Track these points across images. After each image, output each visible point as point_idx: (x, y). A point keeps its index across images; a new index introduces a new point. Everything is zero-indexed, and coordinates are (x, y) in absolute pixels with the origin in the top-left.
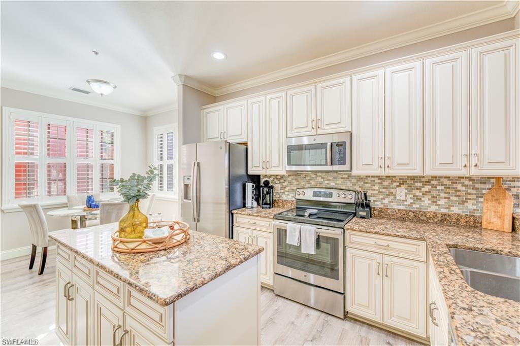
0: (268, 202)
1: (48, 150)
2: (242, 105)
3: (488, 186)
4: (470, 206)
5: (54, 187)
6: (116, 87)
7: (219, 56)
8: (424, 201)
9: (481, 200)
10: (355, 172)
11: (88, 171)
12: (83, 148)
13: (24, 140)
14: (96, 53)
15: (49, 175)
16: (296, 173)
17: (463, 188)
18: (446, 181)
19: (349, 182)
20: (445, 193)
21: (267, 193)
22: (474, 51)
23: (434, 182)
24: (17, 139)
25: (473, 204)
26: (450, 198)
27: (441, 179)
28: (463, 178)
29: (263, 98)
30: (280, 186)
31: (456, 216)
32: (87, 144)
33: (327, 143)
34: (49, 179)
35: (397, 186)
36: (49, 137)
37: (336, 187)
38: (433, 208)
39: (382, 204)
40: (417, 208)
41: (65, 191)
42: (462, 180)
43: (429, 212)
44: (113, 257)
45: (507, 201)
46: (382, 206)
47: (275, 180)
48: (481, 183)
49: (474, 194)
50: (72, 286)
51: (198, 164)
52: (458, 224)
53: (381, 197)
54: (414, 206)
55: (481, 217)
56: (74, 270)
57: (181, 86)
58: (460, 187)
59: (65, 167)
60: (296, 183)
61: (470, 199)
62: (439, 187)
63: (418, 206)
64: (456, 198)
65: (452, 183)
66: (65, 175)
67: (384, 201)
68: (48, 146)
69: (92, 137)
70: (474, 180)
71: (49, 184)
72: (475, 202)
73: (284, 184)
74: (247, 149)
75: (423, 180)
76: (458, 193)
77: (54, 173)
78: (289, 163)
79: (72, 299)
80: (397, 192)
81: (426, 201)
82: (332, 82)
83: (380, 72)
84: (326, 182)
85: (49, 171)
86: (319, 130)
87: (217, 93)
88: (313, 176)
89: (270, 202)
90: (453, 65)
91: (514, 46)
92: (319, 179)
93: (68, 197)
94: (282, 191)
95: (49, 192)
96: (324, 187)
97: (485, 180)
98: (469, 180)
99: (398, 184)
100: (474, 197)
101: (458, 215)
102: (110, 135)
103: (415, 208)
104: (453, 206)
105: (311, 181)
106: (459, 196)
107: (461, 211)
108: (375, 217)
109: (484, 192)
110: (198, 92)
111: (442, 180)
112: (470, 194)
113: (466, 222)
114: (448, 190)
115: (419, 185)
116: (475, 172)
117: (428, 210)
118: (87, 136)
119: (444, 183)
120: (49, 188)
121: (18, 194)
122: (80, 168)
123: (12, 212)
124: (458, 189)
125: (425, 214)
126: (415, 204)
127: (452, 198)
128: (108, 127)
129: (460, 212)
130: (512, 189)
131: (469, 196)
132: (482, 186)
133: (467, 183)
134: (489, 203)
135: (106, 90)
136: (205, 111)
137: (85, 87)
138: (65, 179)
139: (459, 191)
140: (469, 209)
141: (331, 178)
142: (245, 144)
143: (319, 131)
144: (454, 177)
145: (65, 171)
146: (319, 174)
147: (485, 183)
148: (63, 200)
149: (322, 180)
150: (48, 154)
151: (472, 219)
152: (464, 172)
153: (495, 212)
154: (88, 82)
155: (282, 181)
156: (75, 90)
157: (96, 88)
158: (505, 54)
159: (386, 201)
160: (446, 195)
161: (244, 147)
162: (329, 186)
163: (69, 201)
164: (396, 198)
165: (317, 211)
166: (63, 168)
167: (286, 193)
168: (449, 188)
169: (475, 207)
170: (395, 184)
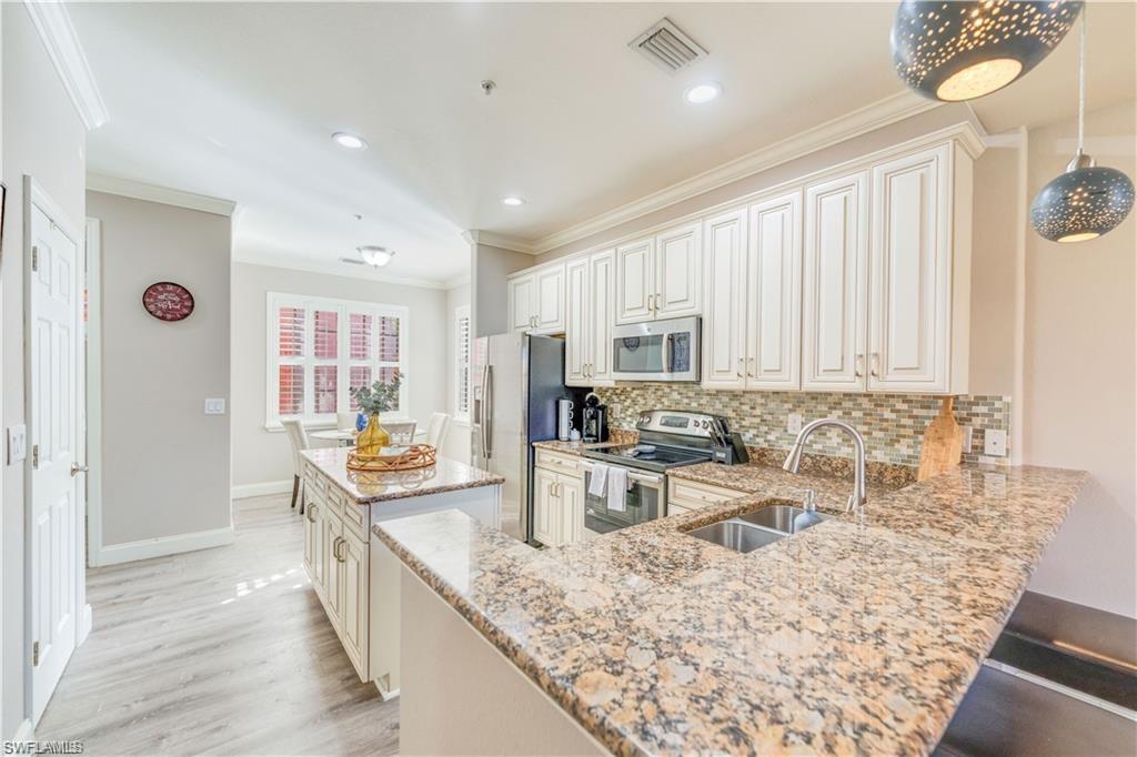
0: (594, 433)
1: (316, 348)
2: (559, 272)
3: (933, 413)
4: (903, 449)
5: (323, 401)
6: (394, 253)
7: (513, 201)
8: (830, 438)
9: (921, 438)
10: (707, 384)
11: (364, 378)
12: (359, 344)
13: (290, 335)
14: (360, 217)
15: (317, 383)
16: (642, 385)
17: (893, 416)
18: (865, 403)
19: (717, 402)
20: (865, 424)
21: (592, 417)
22: (877, 172)
23: (847, 404)
24: (282, 334)
25: (908, 447)
26: (871, 434)
27: (859, 398)
28: (893, 396)
29: (586, 260)
30: (619, 406)
31: (879, 466)
32: (364, 338)
33: (662, 336)
34: (317, 389)
35: (790, 411)
36: (317, 330)
37: (700, 409)
38: (844, 452)
39: (765, 441)
40: (819, 451)
41: (336, 407)
42: (891, 401)
43: (835, 458)
44: (349, 476)
45: (954, 441)
46: (765, 445)
47: (614, 397)
48: (922, 407)
49: (910, 427)
50: (343, 541)
51: (490, 367)
52: (881, 482)
53: (766, 429)
54: (815, 446)
55: (916, 470)
56: (345, 519)
57: (476, 246)
58: (888, 414)
59: (336, 372)
60: (642, 402)
61: (904, 437)
62: (854, 414)
63: (820, 447)
64: (881, 434)
65: (876, 405)
66: (335, 383)
67: (769, 437)
68: (316, 342)
69: (369, 327)
70: (911, 401)
71: (317, 396)
72: (911, 441)
73: (626, 404)
74: (564, 345)
75: (830, 399)
76: (885, 424)
77: (323, 380)
78: (617, 368)
79: (343, 561)
80: (790, 421)
81: (834, 437)
82: (675, 232)
83: (742, 212)
84: (686, 401)
85: (317, 378)
86: (658, 312)
87: (536, 249)
88: (667, 390)
89: (597, 432)
90: (845, 198)
91: (935, 161)
92: (675, 396)
93: (338, 416)
94: (623, 415)
95: (317, 407)
96: (681, 409)
97: (928, 401)
98: (903, 402)
99: (790, 406)
100: (910, 432)
101: (882, 464)
102: (394, 323)
103: (815, 450)
104: (875, 448)
105: (663, 400)
106: (886, 430)
107: (888, 458)
108: (755, 464)
109: (927, 423)
110: (503, 252)
111: (860, 400)
112: (904, 427)
113: (894, 478)
114: (868, 419)
115: (824, 408)
116: (875, 386)
117: (837, 455)
118: (364, 327)
119: (864, 406)
120: (317, 401)
121: (283, 410)
122: (354, 372)
123: (276, 432)
124: (885, 417)
125: (829, 462)
126: (816, 443)
127: (875, 434)
128: (390, 311)
129: (887, 460)
130: (974, 419)
131: (902, 431)
132: (923, 412)
133: (900, 406)
134: (930, 443)
135: (380, 259)
136: (516, 281)
137: (355, 255)
138: (335, 390)
139: (887, 420)
140: (901, 456)
141: (691, 394)
142: (562, 336)
143: (660, 315)
144: (879, 396)
145: (336, 377)
146: (675, 387)
147: (929, 408)
148: (331, 419)
149: (679, 397)
150: (316, 354)
151: (903, 474)
152: (857, 386)
153: (935, 460)
154: (359, 249)
155: (623, 397)
156: (346, 260)
157: (370, 258)
158: (922, 176)
159: (771, 437)
160: (865, 428)
161: (559, 341)
162: (688, 408)
163: (339, 420)
164: (786, 431)
165: (654, 448)
166: (333, 373)
167: (629, 419)
168: (871, 415)
169: (911, 452)
170: (787, 406)
